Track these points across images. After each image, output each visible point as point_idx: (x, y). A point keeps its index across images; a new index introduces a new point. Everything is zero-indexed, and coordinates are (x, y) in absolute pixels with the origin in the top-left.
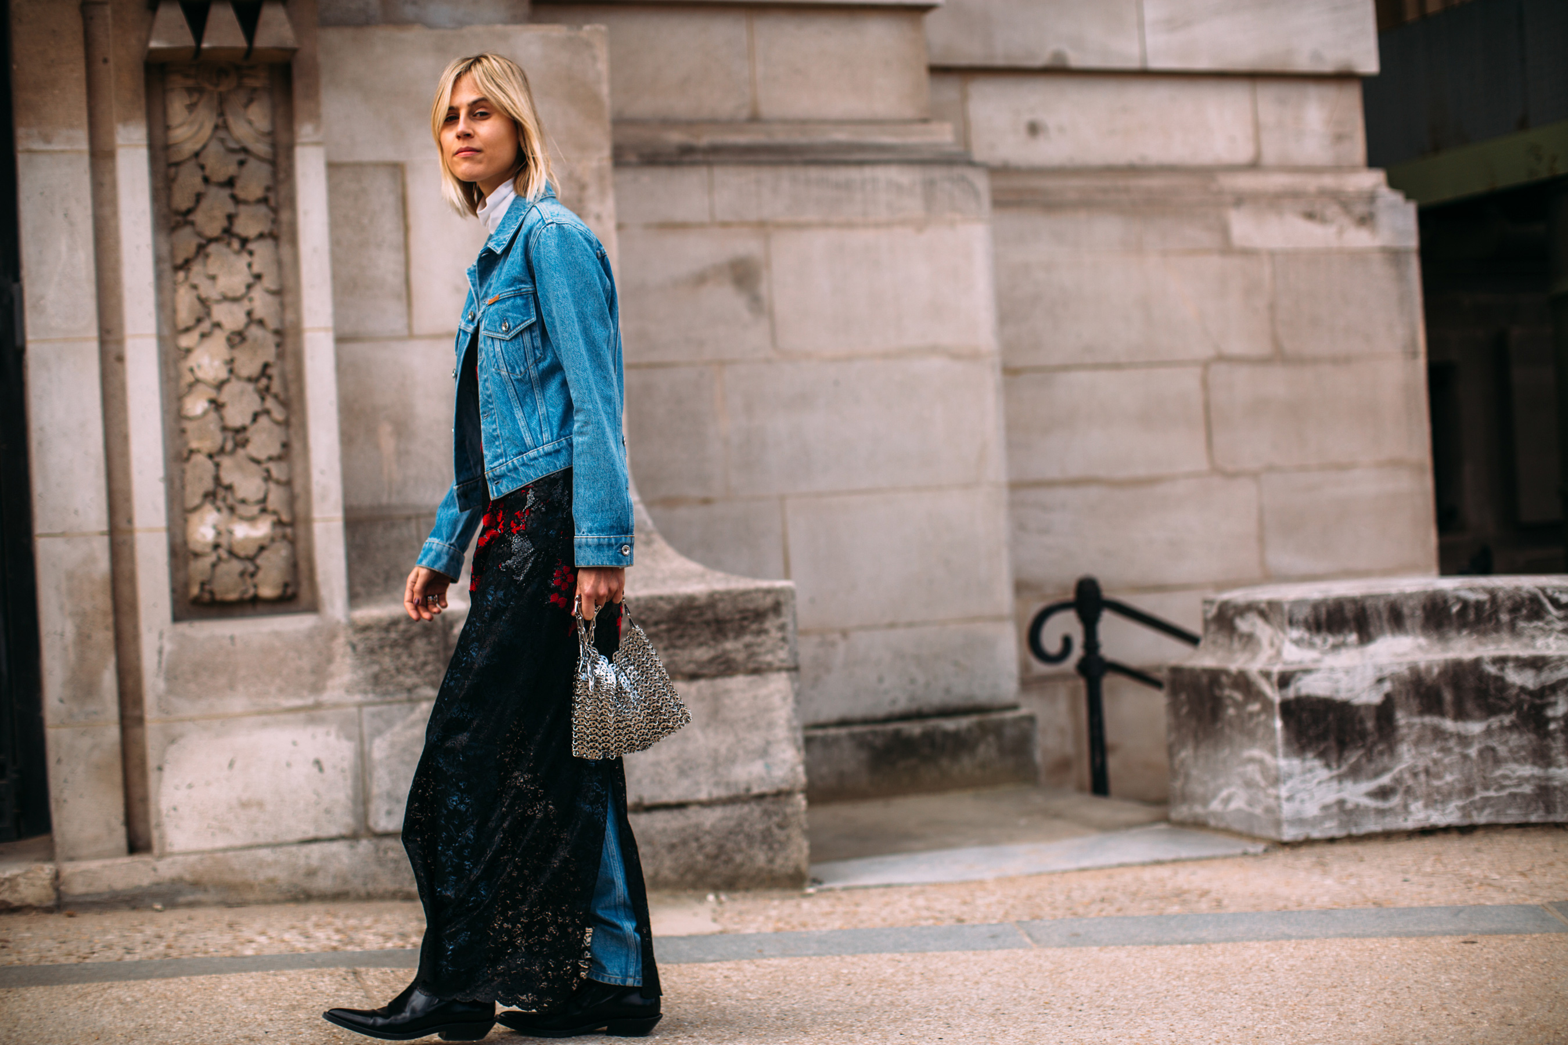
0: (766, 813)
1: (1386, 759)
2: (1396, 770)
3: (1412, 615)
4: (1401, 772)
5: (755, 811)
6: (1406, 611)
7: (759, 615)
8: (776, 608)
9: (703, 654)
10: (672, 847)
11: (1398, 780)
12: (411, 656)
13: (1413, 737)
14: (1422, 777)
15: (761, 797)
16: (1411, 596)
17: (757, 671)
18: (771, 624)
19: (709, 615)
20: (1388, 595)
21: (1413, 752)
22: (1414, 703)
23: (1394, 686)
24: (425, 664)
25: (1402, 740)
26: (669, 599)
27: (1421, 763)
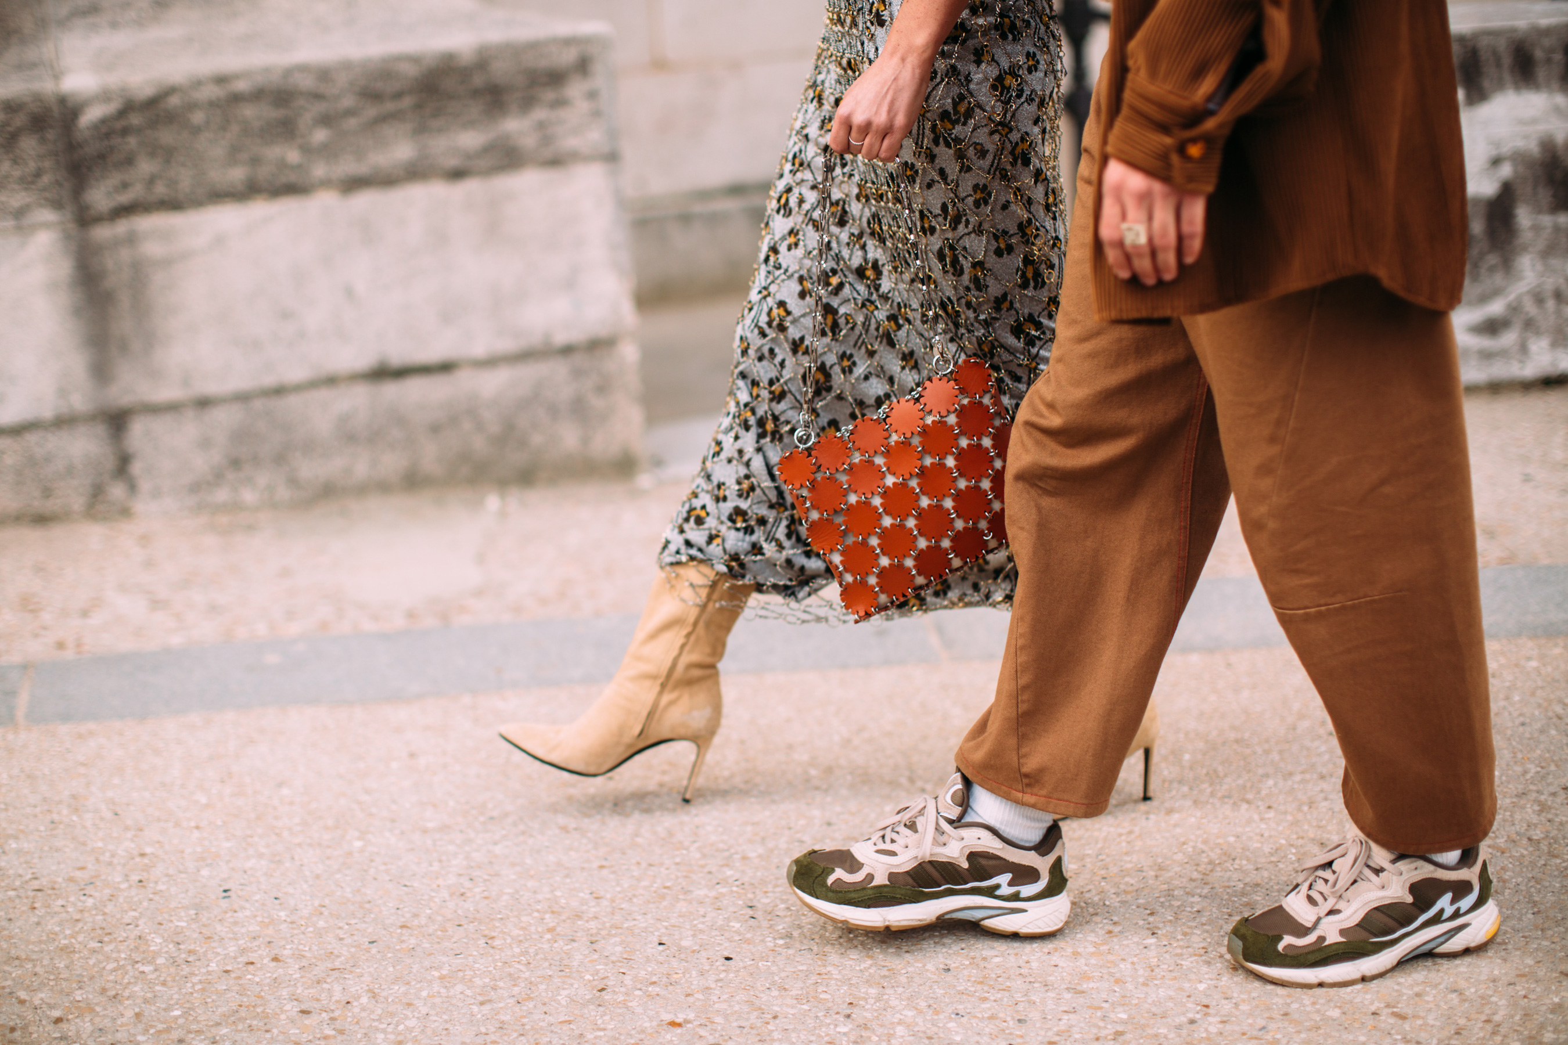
0: (577, 373)
1: (1498, 279)
2: (1512, 295)
3: (1549, 61)
4: (1519, 299)
5: (557, 370)
6: (1539, 54)
7: (556, 78)
8: (583, 66)
9: (470, 139)
10: (435, 429)
11: (1515, 309)
12: (15, 162)
13: (1541, 244)
14: (1550, 304)
15: (567, 350)
16: (1547, 32)
17: (556, 162)
18: (575, 89)
19: (478, 81)
20: (1513, 30)
21: (1539, 267)
22: (1545, 195)
23: (1515, 172)
24: (38, 174)
25: (1525, 249)
26: (414, 59)
27: (1550, 283)
